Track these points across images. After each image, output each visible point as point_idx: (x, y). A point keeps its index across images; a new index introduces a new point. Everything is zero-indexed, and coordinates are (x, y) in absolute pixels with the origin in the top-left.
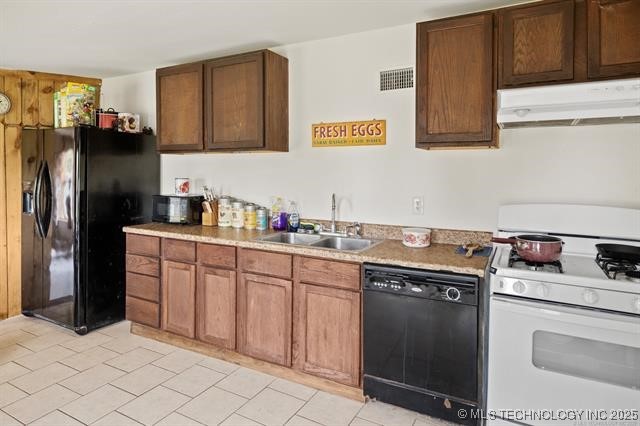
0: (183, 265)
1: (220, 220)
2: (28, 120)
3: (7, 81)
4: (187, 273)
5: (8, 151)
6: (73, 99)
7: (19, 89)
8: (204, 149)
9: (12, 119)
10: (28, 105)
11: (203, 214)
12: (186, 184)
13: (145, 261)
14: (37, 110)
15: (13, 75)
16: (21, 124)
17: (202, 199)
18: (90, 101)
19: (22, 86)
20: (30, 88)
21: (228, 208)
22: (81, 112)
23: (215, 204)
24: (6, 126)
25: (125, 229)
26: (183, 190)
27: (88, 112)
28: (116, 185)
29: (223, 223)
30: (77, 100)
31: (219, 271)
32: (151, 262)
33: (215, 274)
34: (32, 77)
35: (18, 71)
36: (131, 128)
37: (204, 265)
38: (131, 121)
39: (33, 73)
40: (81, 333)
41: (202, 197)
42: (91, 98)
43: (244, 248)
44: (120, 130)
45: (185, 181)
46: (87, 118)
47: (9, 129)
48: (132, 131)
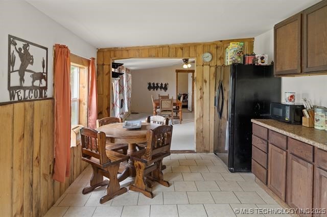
0: (279, 150)
1: (316, 124)
2: (219, 63)
3: (211, 46)
4: (282, 155)
5: (211, 79)
6: (233, 51)
7: (216, 50)
8: (302, 72)
9: (213, 64)
10: (219, 56)
11: (303, 118)
12: (292, 97)
13: (260, 141)
14: (223, 58)
15: (213, 44)
16: (216, 66)
17: (303, 107)
18: (240, 51)
19: (217, 48)
20: (220, 48)
21: (322, 116)
22: (236, 57)
23: (312, 111)
24: (210, 67)
25: (252, 121)
26: (290, 100)
27: (240, 56)
28: (256, 95)
29: (318, 126)
30: (234, 51)
31: (301, 161)
32: (263, 143)
33: (299, 162)
34: (221, 43)
35: (215, 42)
36: (262, 63)
37: (291, 153)
38: (262, 58)
39: (221, 41)
40: (231, 171)
41: (303, 106)
42: (241, 49)
43: (319, 149)
44: (256, 64)
45: (292, 94)
46: (239, 59)
47: (212, 68)
48: (262, 64)
